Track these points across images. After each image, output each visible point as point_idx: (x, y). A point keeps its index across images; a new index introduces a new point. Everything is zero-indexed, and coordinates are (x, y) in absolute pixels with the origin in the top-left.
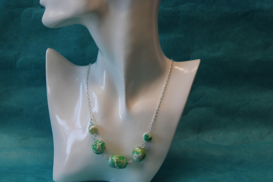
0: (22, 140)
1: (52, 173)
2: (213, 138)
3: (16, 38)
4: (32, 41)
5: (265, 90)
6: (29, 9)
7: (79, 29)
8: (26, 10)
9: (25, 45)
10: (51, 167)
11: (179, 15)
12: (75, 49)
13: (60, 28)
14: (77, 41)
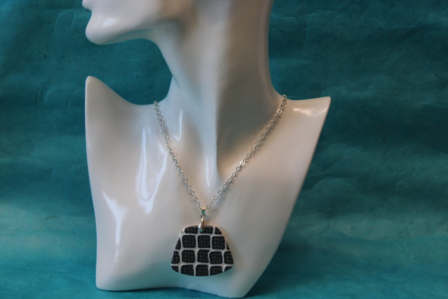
0: (48, 218)
1: (95, 274)
2: (352, 228)
3: (45, 56)
4: (70, 62)
5: (438, 155)
6: (67, 11)
7: (145, 46)
8: (63, 13)
9: (59, 69)
10: (92, 265)
11: (305, 30)
12: (137, 76)
13: (116, 44)
14: (141, 65)
